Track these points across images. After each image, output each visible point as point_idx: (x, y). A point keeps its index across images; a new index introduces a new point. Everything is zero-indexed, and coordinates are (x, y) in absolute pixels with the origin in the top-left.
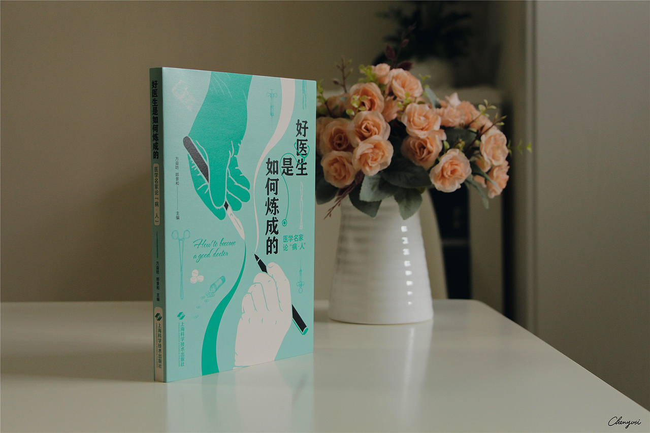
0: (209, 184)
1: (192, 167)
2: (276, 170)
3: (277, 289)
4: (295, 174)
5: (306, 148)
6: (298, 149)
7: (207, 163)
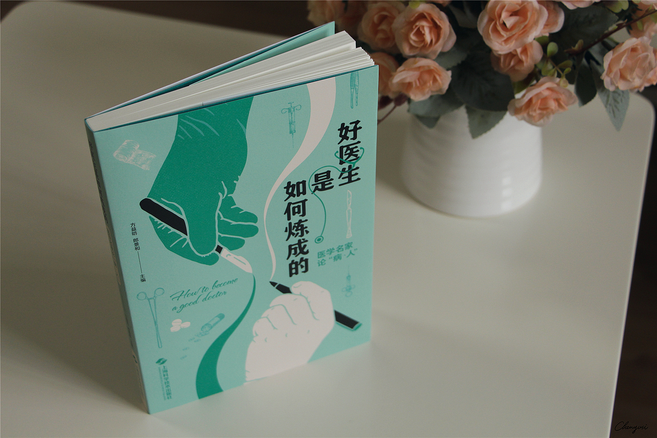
0: (188, 237)
1: (158, 227)
3: (309, 303)
4: (336, 186)
5: (358, 151)
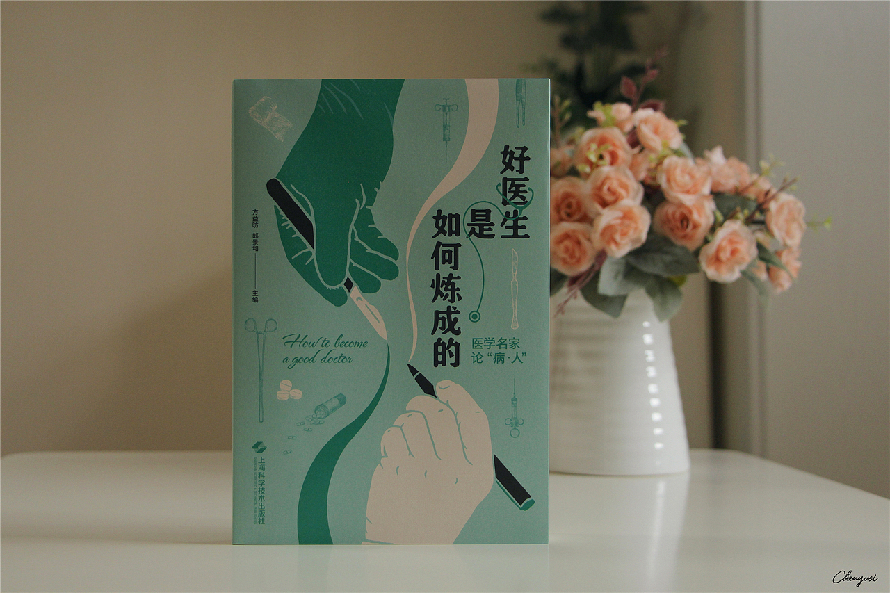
0: (314, 251)
1: (282, 225)
2: (454, 229)
3: (458, 425)
4: (498, 236)
5: (525, 192)
6: (504, 194)
7: (312, 219)
